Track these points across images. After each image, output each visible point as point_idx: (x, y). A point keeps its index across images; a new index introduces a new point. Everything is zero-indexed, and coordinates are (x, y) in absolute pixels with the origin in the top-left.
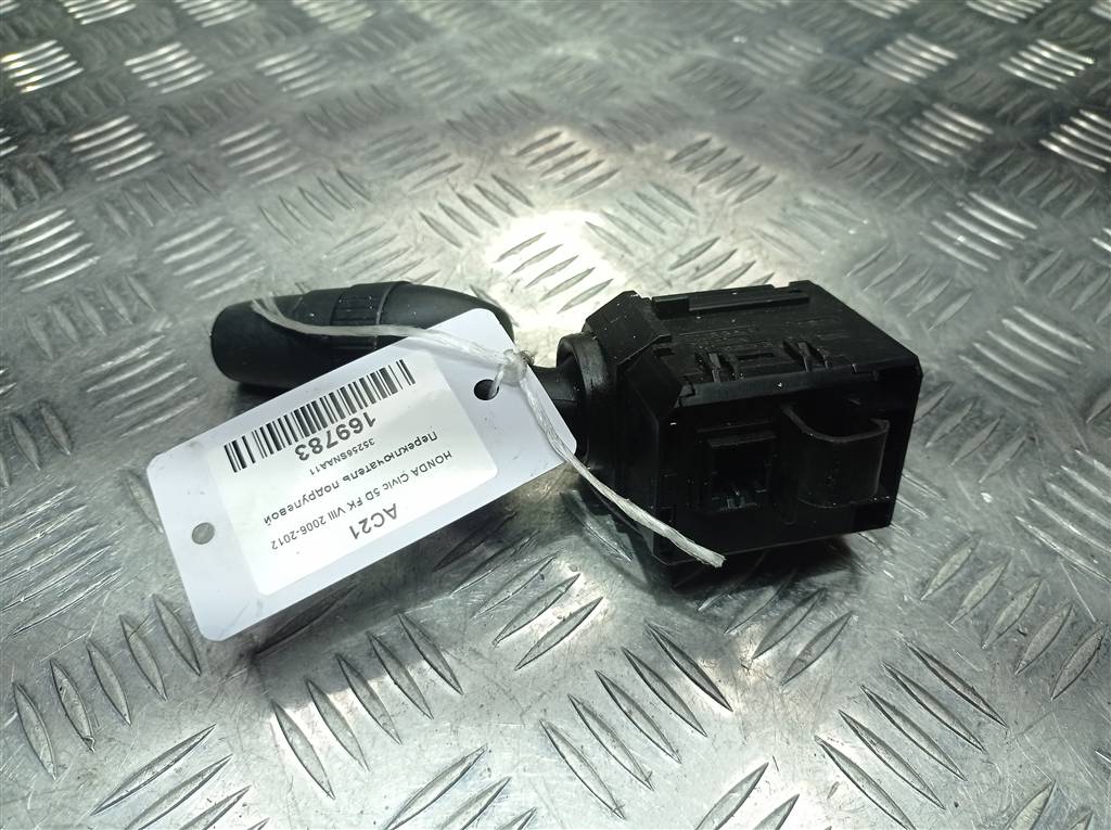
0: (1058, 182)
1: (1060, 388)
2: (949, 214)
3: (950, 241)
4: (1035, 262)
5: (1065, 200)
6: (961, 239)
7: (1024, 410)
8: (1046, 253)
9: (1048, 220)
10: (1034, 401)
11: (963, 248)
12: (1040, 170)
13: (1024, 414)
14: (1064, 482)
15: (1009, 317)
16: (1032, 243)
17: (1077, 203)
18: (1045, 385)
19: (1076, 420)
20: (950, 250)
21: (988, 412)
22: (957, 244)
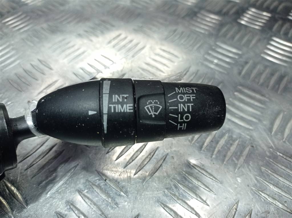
0: (245, 35)
1: (260, 120)
2: (210, 52)
3: (212, 62)
4: (243, 67)
5: (249, 41)
6: (216, 61)
7: (248, 132)
8: (246, 63)
9: (245, 49)
10: (251, 128)
11: (217, 65)
12: (239, 31)
13: (248, 135)
14: (268, 166)
15: (237, 91)
16: (241, 59)
17: (254, 42)
18: (254, 120)
19: (268, 135)
20: (212, 66)
21: (234, 136)
22: (214, 63)
